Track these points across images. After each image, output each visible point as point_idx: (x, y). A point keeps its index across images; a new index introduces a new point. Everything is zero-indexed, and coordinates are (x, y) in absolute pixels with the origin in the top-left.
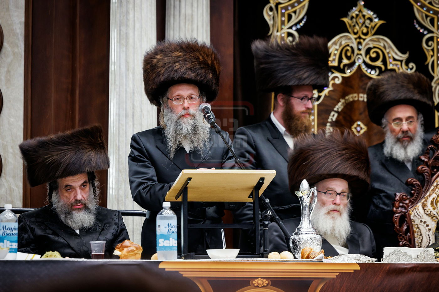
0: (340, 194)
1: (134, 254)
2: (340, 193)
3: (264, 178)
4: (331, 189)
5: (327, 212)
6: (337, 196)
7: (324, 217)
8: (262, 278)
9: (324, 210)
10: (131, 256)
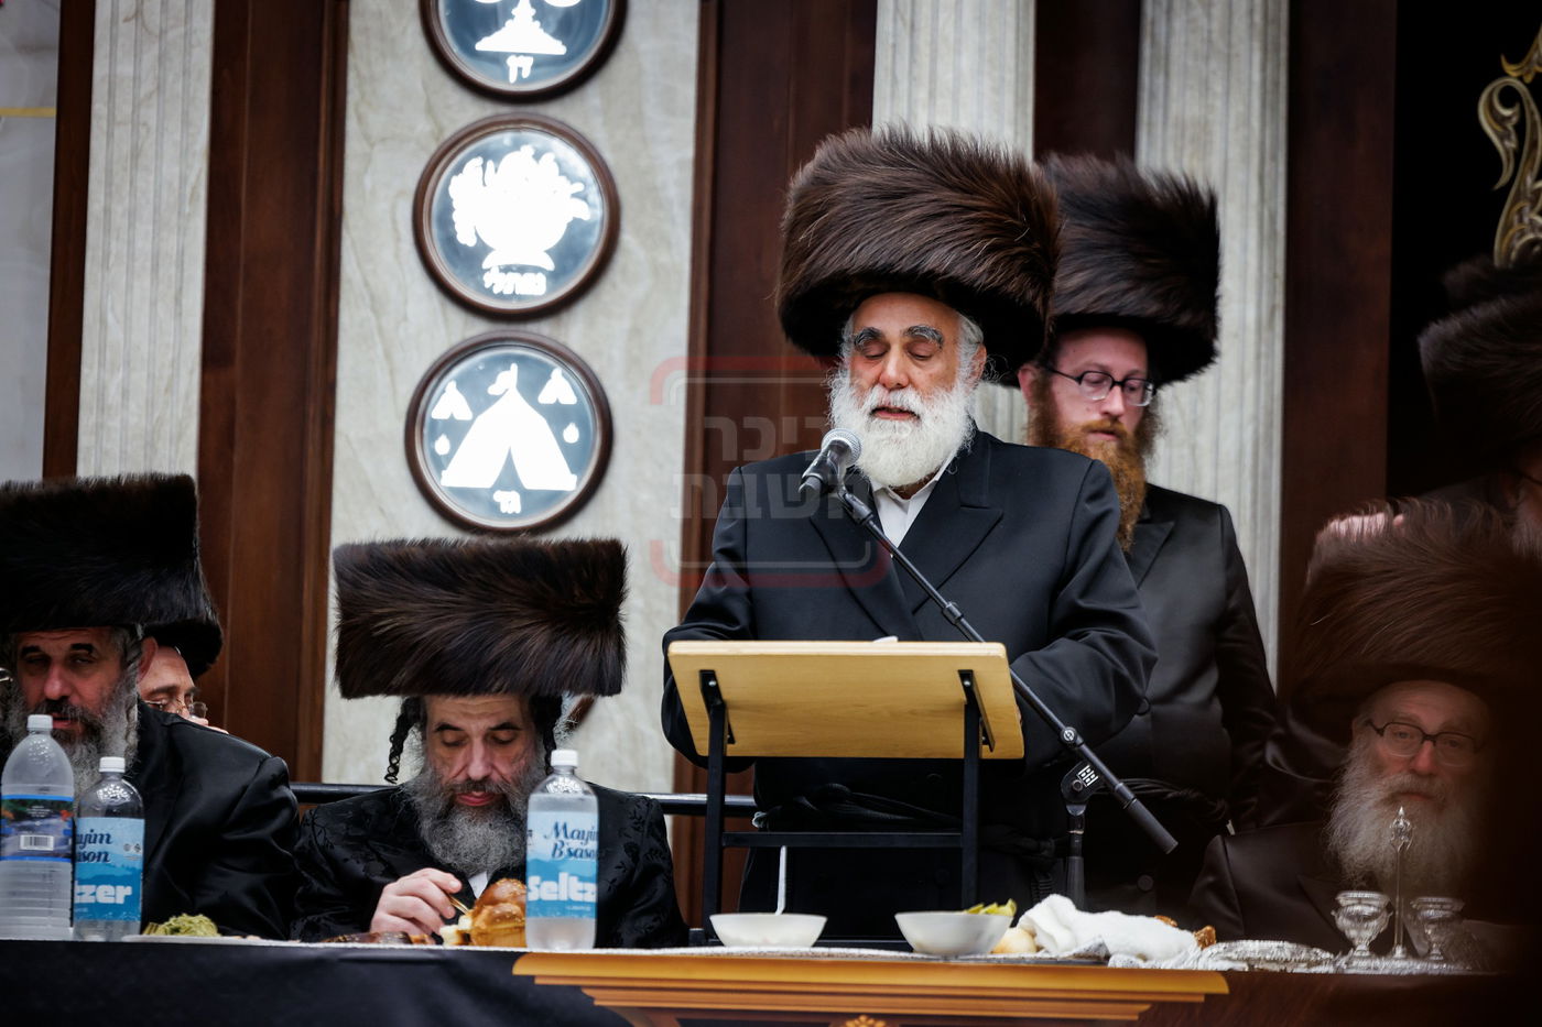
0: (1433, 738)
1: (516, 928)
2: (1437, 736)
3: (972, 671)
4: (1402, 718)
5: (1384, 794)
6: (1422, 742)
7: (1376, 812)
8: (870, 1016)
9: (1375, 793)
10: (505, 935)
